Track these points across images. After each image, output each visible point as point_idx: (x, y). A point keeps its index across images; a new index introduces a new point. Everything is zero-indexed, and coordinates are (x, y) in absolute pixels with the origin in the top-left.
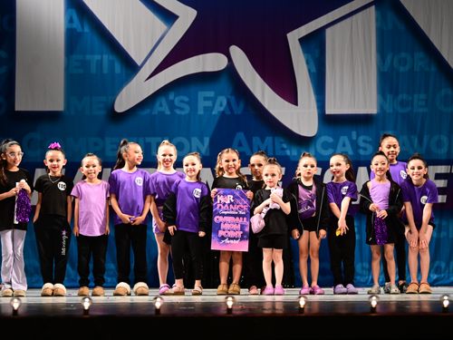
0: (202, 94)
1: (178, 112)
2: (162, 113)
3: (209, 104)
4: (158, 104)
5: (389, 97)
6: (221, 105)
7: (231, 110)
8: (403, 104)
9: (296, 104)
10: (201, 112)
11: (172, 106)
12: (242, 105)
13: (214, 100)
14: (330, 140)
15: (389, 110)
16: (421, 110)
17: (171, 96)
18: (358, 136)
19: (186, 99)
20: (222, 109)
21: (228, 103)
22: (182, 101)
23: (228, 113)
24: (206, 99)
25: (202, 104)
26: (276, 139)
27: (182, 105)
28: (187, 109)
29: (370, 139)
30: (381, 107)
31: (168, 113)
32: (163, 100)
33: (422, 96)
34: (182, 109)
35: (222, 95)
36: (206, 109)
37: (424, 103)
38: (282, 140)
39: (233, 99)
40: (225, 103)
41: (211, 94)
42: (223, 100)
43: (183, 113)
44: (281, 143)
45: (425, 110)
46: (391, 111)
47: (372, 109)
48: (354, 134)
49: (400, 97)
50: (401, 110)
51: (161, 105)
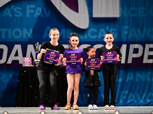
0: (28, 7)
1: (16, 15)
2: (7, 16)
3: (32, 11)
4: (5, 11)
5: (125, 8)
6: (39, 12)
7: (44, 15)
8: (133, 12)
9: (77, 12)
10: (28, 16)
11: (13, 12)
12: (49, 12)
13: (35, 9)
14: (95, 31)
15: (126, 15)
16: (142, 15)
17: (13, 7)
18: (109, 29)
19: (20, 9)
20: (39, 14)
21: (42, 11)
22: (18, 10)
23: (42, 16)
24: (31, 9)
25: (29, 11)
26: (67, 30)
27: (18, 12)
28: (21, 14)
29: (116, 30)
30: (122, 14)
31: (11, 16)
32: (8, 9)
33: (143, 8)
34: (18, 14)
35: (39, 6)
36: (30, 14)
37: (143, 12)
38: (70, 31)
39: (45, 9)
40: (41, 11)
41: (33, 6)
42: (39, 9)
43: (19, 16)
44: (70, 32)
45: (144, 15)
46: (127, 16)
47: (117, 15)
48: (108, 27)
49: (131, 9)
50: (131, 15)
51: (7, 12)
